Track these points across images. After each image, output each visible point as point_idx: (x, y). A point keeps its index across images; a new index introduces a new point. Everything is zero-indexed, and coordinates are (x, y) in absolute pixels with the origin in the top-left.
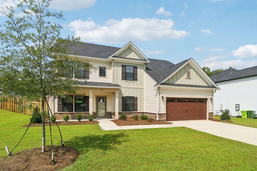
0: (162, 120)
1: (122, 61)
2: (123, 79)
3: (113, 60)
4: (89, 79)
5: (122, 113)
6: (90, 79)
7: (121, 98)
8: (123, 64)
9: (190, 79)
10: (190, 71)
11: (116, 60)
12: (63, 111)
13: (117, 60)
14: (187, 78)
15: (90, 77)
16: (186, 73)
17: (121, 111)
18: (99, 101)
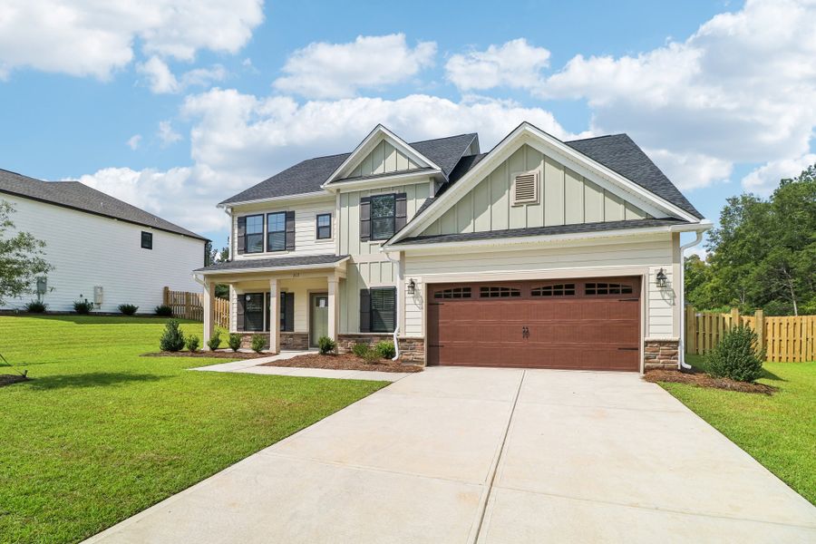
0: (412, 361)
1: (359, 187)
2: (363, 239)
3: (338, 190)
4: (294, 250)
5: (360, 336)
6: (297, 249)
7: (359, 292)
8: (364, 196)
9: (536, 203)
10: (530, 172)
11: (344, 189)
12: (245, 329)
13: (347, 189)
14: (517, 205)
15: (296, 244)
16: (513, 187)
17: (358, 329)
18: (318, 305)
